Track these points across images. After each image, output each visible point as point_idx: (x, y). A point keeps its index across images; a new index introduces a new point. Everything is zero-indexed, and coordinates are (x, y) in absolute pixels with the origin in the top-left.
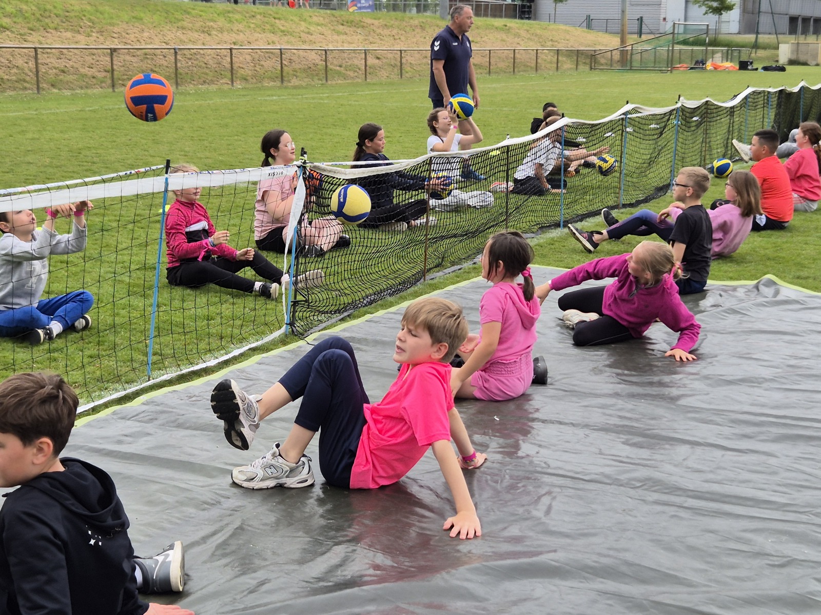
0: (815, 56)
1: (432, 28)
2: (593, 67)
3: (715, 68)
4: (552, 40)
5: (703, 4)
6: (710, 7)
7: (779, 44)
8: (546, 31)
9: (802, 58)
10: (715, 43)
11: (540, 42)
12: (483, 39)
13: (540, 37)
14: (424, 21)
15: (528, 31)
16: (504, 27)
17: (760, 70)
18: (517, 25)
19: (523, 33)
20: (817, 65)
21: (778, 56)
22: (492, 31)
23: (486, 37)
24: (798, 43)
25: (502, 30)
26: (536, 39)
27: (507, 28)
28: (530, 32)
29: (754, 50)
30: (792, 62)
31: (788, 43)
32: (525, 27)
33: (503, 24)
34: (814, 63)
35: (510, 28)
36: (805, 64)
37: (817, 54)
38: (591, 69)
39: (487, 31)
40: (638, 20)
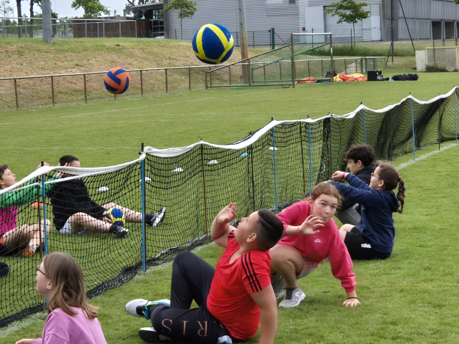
0: (453, 61)
1: (32, 52)
2: (209, 85)
3: (344, 80)
4: (169, 58)
5: (336, 13)
6: (344, 16)
7: (415, 51)
8: (165, 48)
9: (440, 64)
10: (351, 52)
11: (155, 61)
12: (90, 62)
13: (157, 55)
14: (23, 45)
15: (143, 50)
16: (117, 47)
17: (391, 80)
18: (131, 44)
19: (137, 52)
20: (456, 71)
21: (415, 63)
22: (102, 52)
23: (94, 59)
24: (434, 49)
25: (113, 50)
26: (152, 58)
27: (120, 47)
28: (146, 50)
29: (390, 58)
30: (430, 69)
31: (425, 50)
32: (141, 46)
33: (115, 43)
34: (452, 69)
35: (124, 47)
36: (444, 70)
37: (455, 59)
38: (207, 87)
39: (97, 53)
40: (270, 31)
